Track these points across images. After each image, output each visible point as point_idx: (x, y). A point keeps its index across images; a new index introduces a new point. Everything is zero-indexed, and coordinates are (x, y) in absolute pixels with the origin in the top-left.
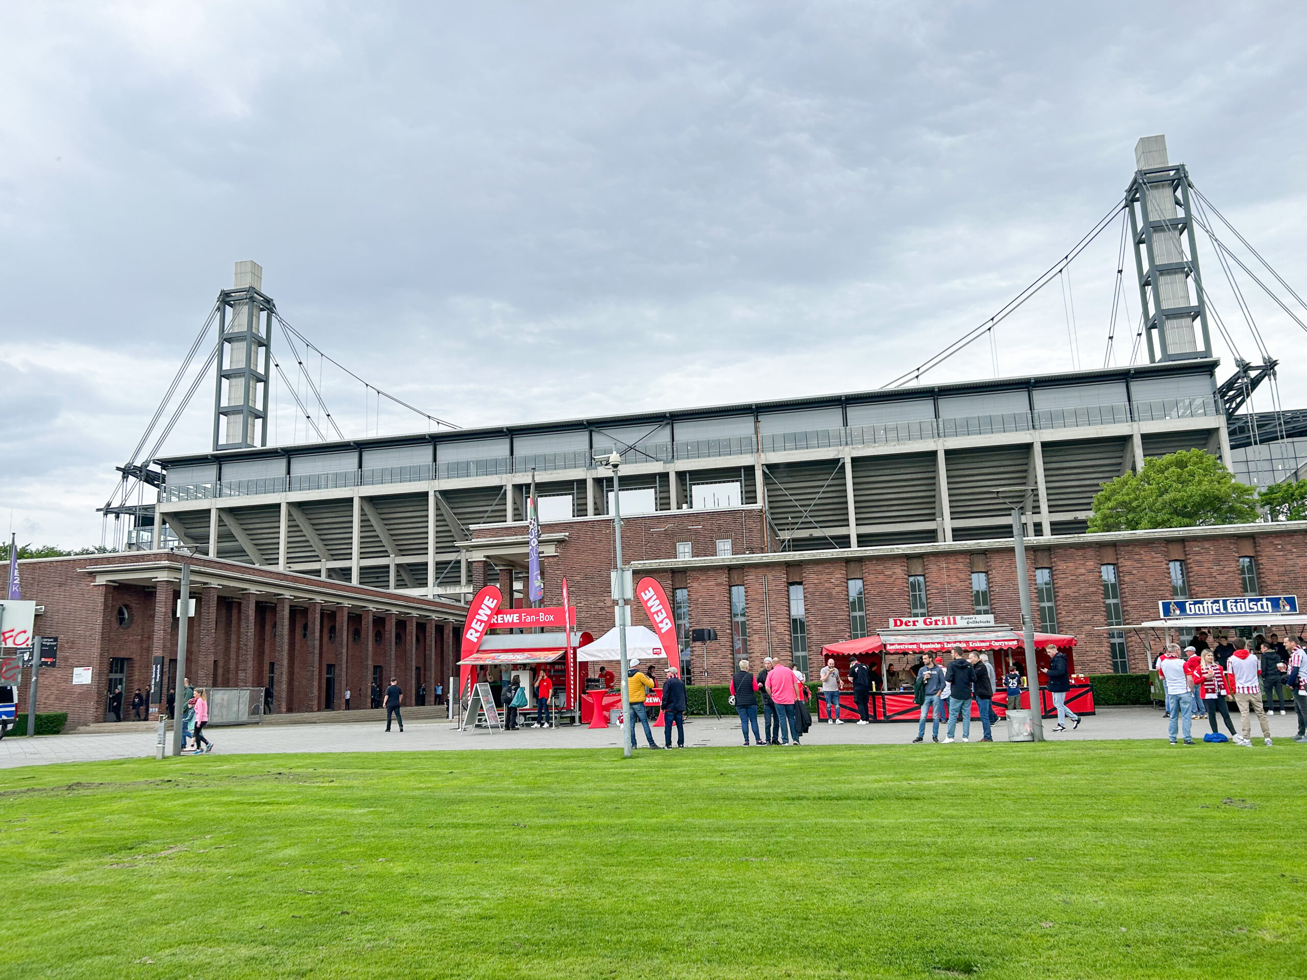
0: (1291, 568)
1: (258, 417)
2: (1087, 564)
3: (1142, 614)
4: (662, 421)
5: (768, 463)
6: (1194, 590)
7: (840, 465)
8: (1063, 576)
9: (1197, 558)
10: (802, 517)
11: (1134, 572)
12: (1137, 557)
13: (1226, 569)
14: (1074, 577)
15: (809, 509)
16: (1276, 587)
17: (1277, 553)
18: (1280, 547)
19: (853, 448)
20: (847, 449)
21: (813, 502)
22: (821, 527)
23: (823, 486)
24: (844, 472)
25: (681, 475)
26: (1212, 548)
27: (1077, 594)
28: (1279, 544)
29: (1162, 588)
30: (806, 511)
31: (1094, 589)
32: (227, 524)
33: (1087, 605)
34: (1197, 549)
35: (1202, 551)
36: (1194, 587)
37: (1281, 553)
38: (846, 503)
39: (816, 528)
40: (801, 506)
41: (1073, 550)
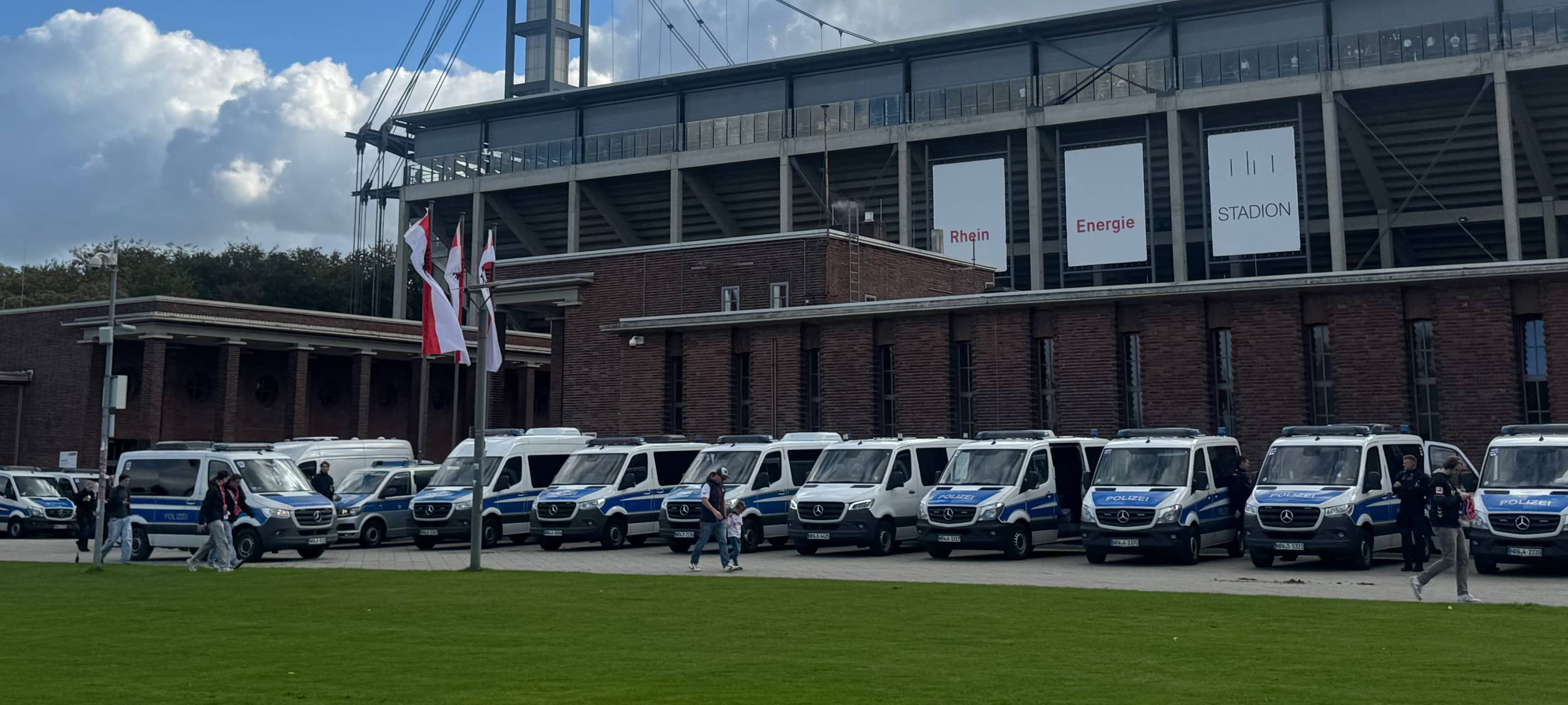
0: (1481, 340)
1: (573, 36)
2: (1187, 327)
3: (1258, 408)
4: (1155, 21)
5: (1346, 88)
6: (1335, 371)
7: (1484, 87)
8: (1154, 346)
9: (1343, 321)
10: (1412, 188)
11: (1252, 342)
12: (1257, 318)
13: (1384, 340)
14: (1167, 349)
15: (1427, 171)
16: (1454, 370)
17: (1461, 315)
18: (1466, 305)
19: (1509, 55)
20: (1500, 57)
21: (1435, 160)
22: (1448, 207)
23: (1452, 128)
24: (1493, 101)
25: (1187, 116)
26: (1365, 306)
27: (1170, 375)
28: (1466, 301)
29: (1289, 368)
30: (1419, 177)
31: (1193, 368)
32: (501, 215)
33: (1183, 391)
34: (1344, 307)
35: (1350, 311)
36: (1335, 367)
37: (1466, 315)
38: (1497, 159)
39: (1439, 208)
40: (1409, 167)
41: (1169, 306)
